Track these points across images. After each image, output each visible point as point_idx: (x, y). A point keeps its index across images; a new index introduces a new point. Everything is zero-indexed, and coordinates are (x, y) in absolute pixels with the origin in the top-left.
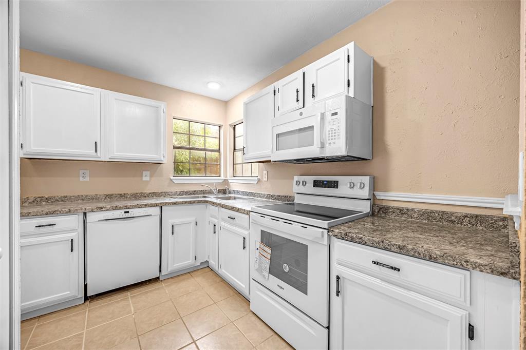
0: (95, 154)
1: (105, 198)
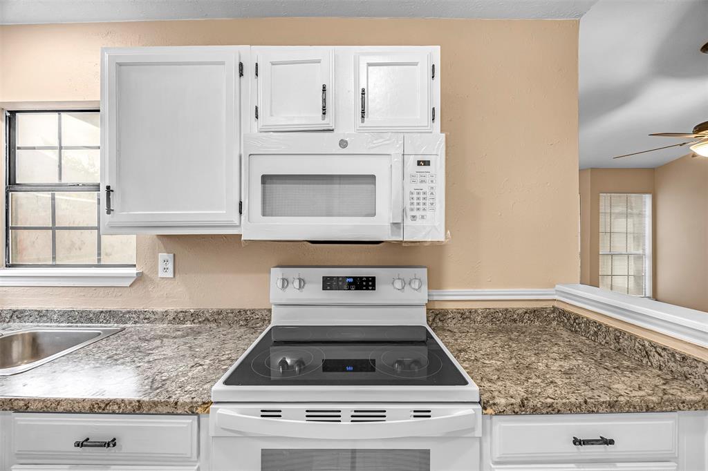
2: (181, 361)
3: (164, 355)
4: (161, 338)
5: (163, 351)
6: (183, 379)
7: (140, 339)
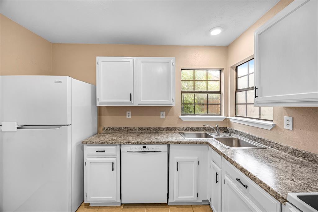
0: (130, 102)
1: (139, 130)
2: (284, 173)
3: (277, 166)
4: (280, 158)
5: (277, 164)
6: (279, 181)
7: (270, 155)
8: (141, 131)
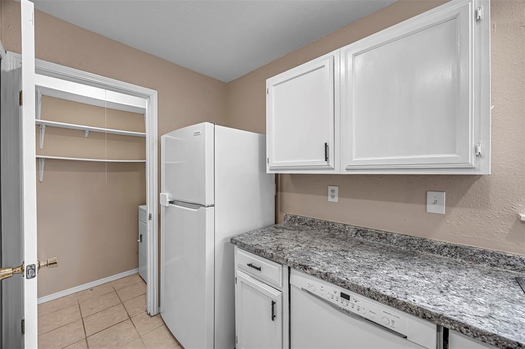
0: (326, 163)
1: (356, 234)
8: (361, 238)
